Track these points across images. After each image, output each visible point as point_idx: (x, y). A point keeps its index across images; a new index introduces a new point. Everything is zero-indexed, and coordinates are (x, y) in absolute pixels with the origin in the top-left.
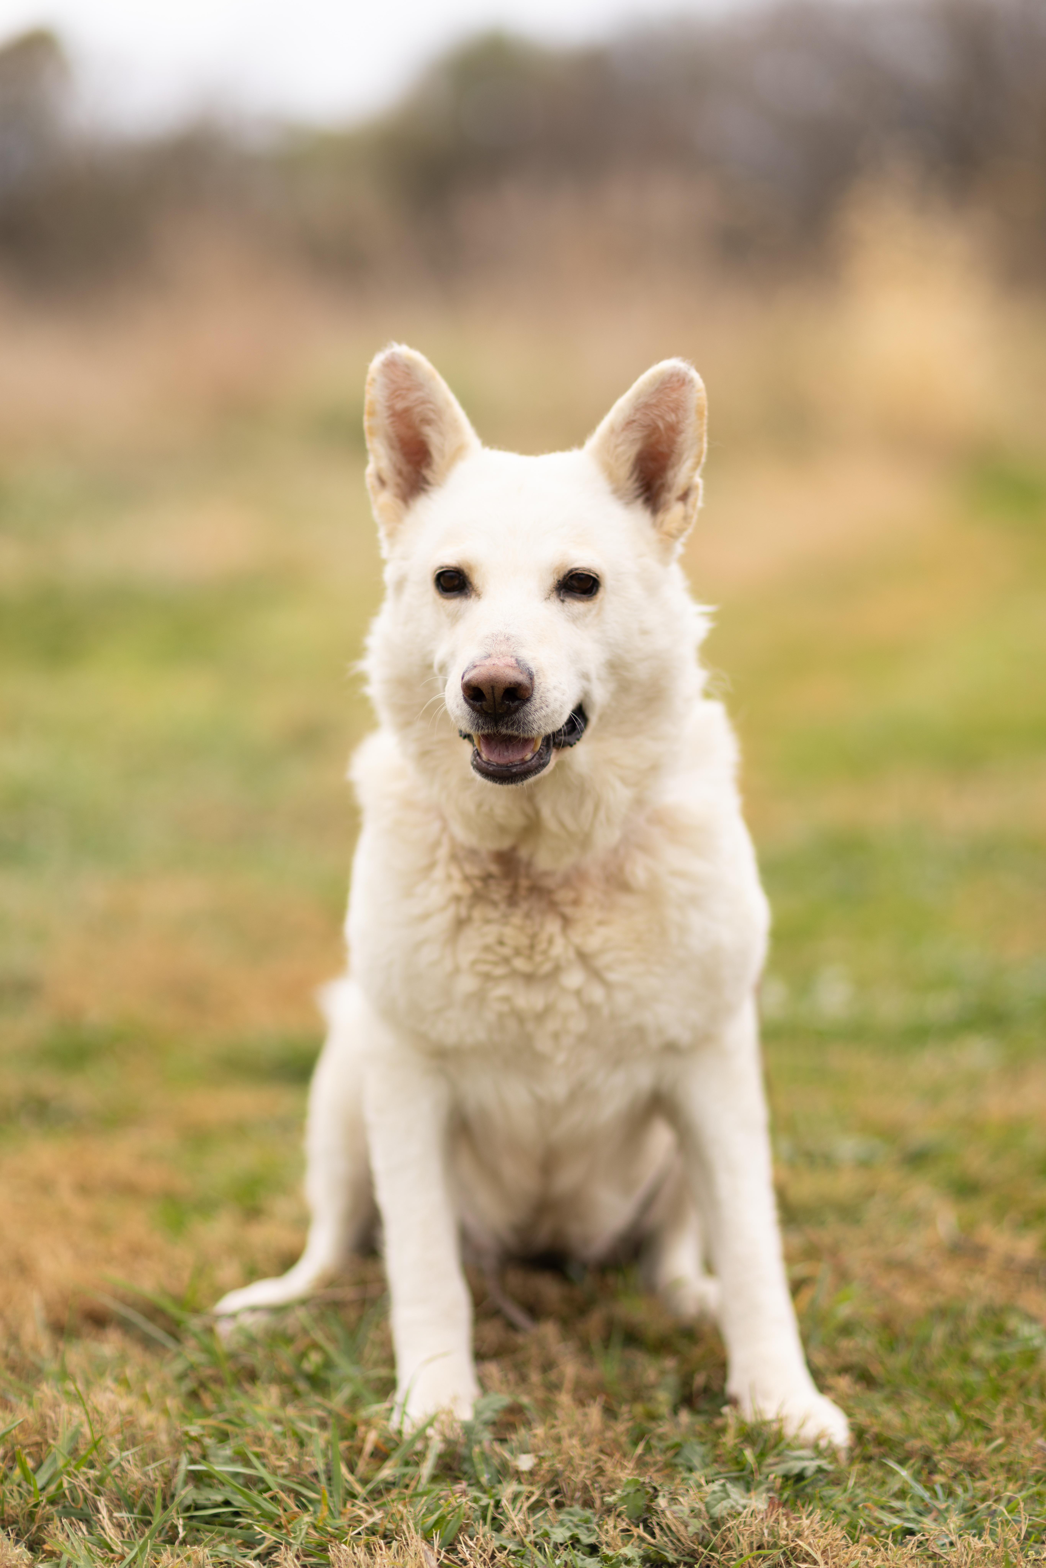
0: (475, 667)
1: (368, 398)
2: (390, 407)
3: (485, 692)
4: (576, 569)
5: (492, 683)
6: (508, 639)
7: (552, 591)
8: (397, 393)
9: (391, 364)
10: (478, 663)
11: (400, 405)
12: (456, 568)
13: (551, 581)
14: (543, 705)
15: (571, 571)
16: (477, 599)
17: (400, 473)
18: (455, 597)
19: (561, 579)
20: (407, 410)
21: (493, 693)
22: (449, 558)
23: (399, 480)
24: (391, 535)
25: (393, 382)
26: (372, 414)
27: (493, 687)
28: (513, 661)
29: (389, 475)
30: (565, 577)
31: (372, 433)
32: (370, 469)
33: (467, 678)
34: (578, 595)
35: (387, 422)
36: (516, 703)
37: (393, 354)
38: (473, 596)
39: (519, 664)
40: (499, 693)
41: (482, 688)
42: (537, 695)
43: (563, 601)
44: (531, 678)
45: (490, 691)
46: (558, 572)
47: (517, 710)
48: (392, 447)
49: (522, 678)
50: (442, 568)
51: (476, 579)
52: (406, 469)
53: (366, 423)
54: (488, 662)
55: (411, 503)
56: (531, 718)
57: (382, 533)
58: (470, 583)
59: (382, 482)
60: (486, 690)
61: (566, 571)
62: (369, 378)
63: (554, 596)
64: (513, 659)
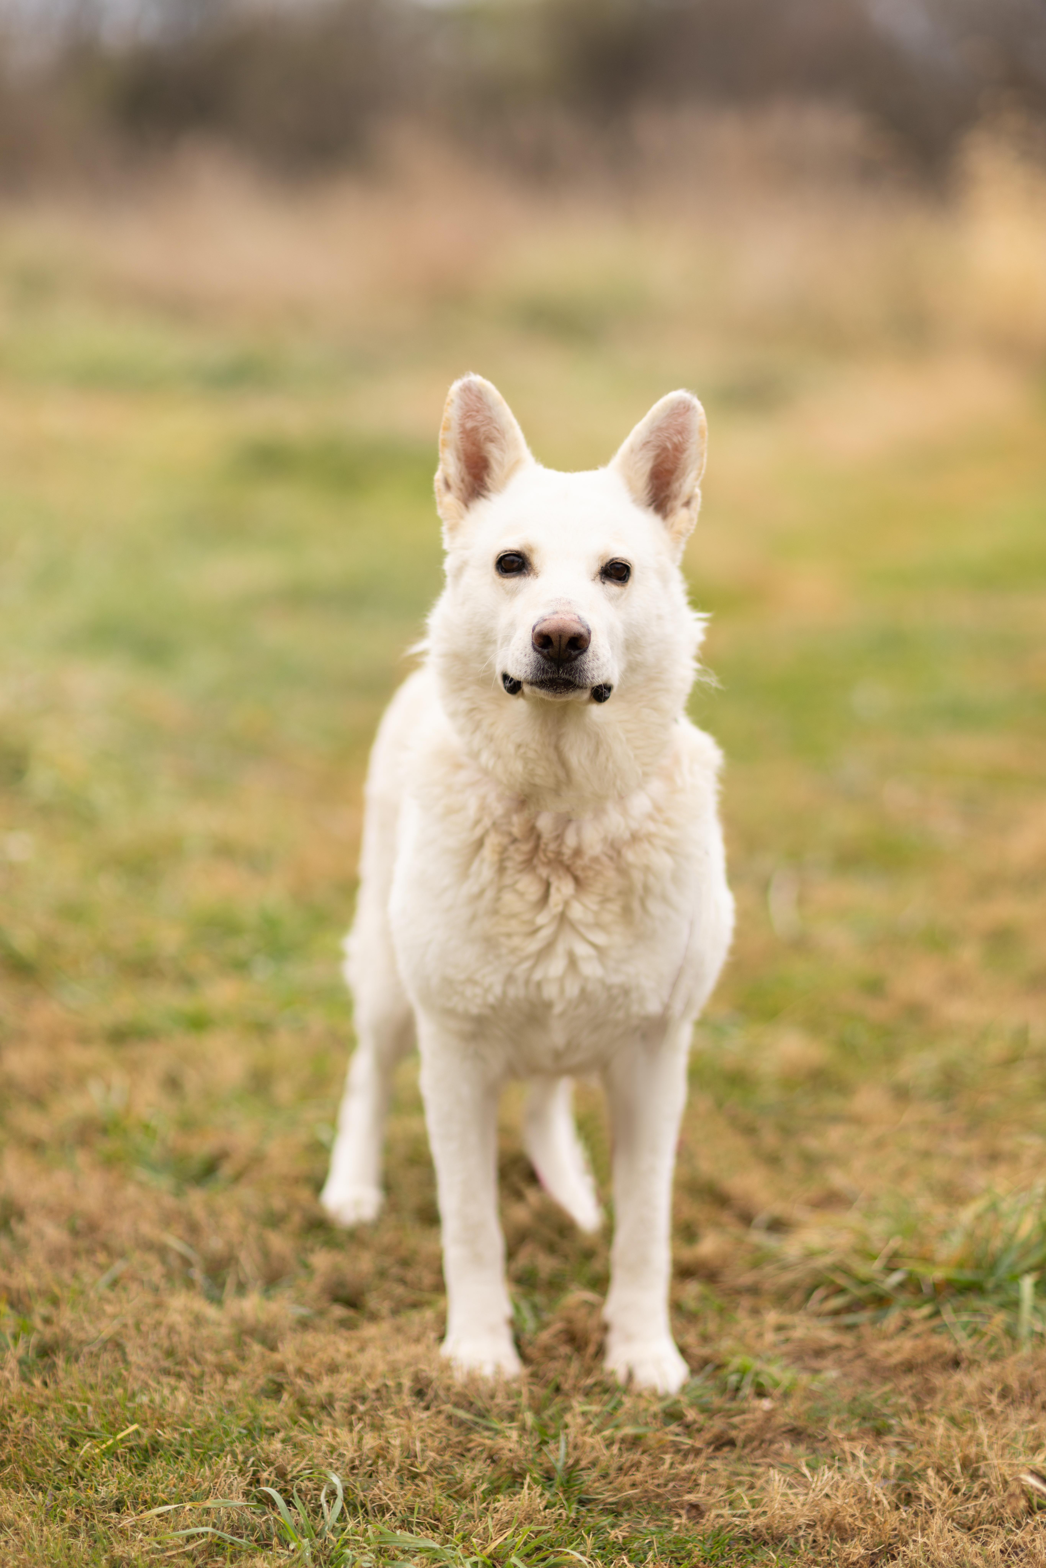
0: (545, 620)
1: (446, 415)
2: (462, 426)
3: (553, 640)
4: (617, 559)
5: (560, 633)
6: (569, 603)
7: (597, 575)
8: (469, 414)
9: (467, 389)
10: (547, 618)
11: (469, 425)
12: (517, 552)
13: (596, 567)
14: (594, 658)
15: (612, 560)
16: (535, 577)
17: (463, 481)
18: (514, 576)
19: (604, 566)
20: (475, 430)
21: (560, 641)
22: (512, 544)
23: (461, 486)
24: (453, 529)
25: (467, 404)
26: (447, 428)
27: (560, 636)
28: (576, 617)
29: (454, 480)
30: (606, 565)
31: (444, 445)
32: (438, 476)
33: (537, 629)
34: (615, 581)
35: (458, 436)
36: (577, 652)
37: (470, 381)
38: (531, 575)
39: (580, 620)
40: (565, 641)
41: (551, 636)
42: (591, 648)
43: (604, 583)
44: (589, 633)
45: (558, 639)
46: (602, 560)
47: (576, 658)
48: (459, 459)
49: (583, 630)
50: (506, 551)
51: (536, 560)
52: (468, 478)
53: (441, 436)
54: (556, 617)
55: (471, 505)
56: (586, 667)
57: (444, 529)
58: (530, 564)
59: (448, 485)
60: (554, 639)
61: (607, 560)
62: (448, 400)
63: (598, 578)
64: (576, 616)
